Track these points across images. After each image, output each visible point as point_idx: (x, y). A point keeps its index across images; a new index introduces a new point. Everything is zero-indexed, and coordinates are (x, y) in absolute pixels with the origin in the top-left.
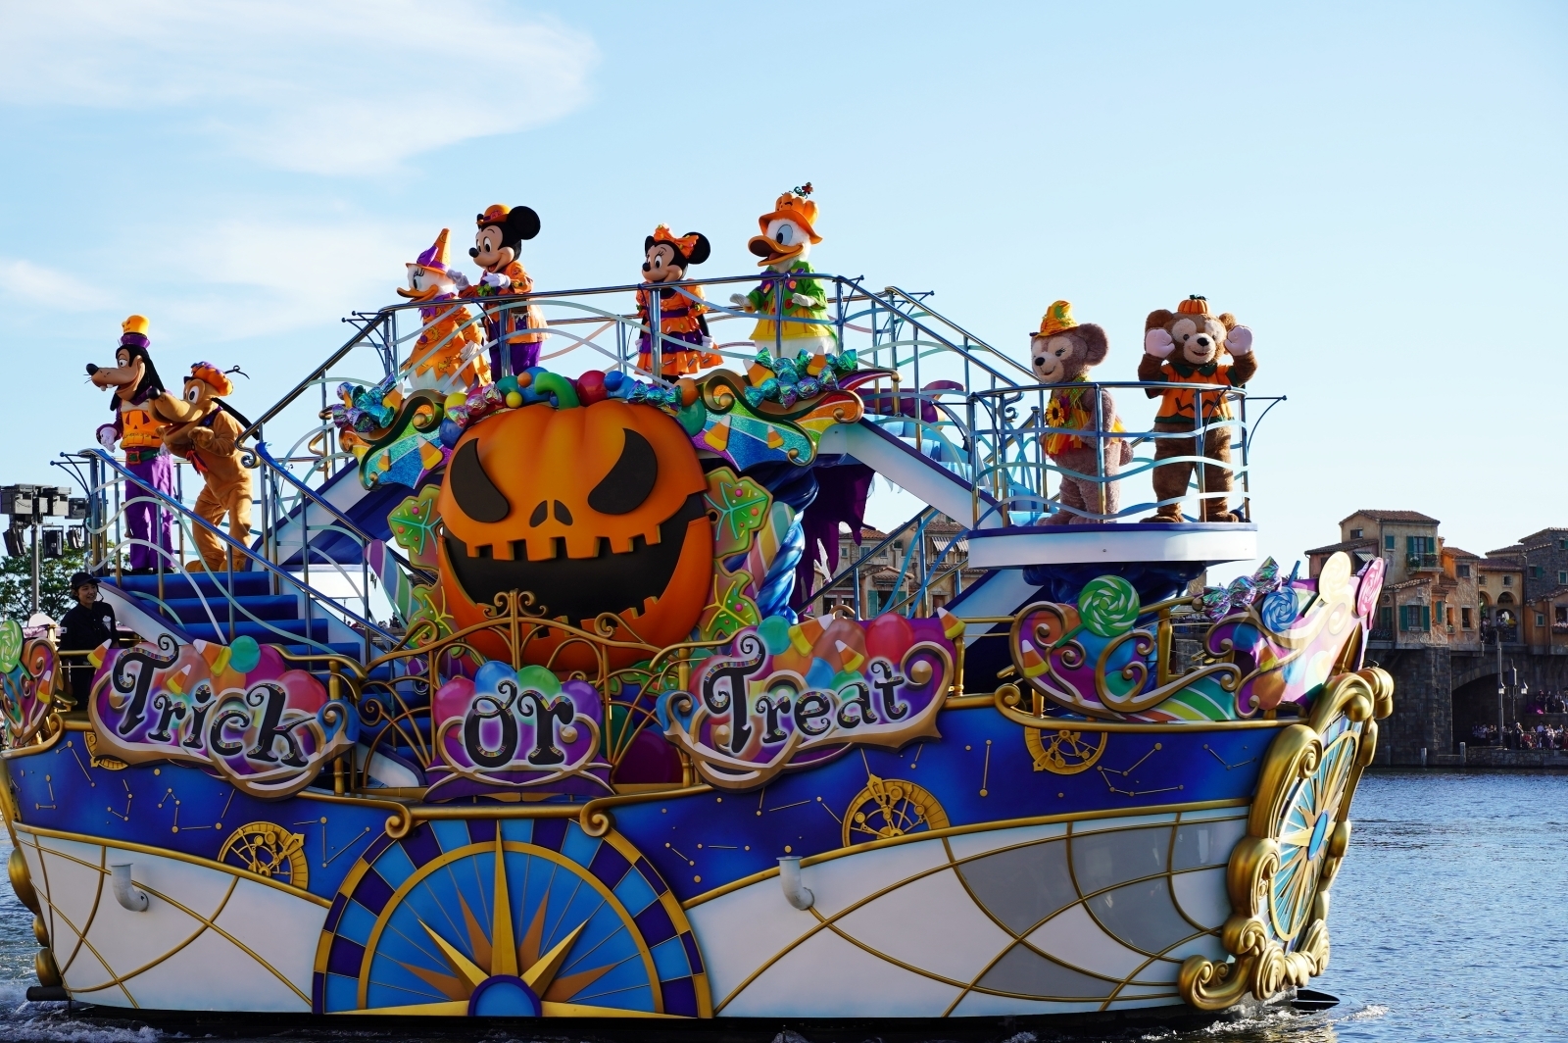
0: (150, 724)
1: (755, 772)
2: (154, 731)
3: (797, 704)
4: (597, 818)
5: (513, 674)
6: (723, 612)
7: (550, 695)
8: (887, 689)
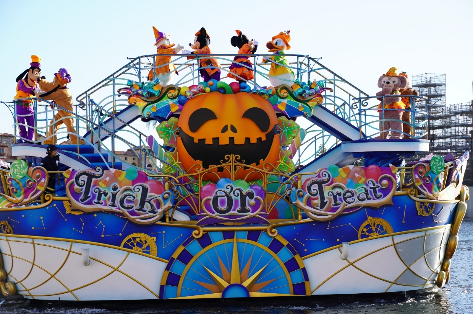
0: (94, 197)
1: (330, 215)
2: (96, 201)
3: (344, 194)
4: (273, 230)
5: (232, 183)
6: (282, 164)
7: (245, 190)
8: (374, 189)
